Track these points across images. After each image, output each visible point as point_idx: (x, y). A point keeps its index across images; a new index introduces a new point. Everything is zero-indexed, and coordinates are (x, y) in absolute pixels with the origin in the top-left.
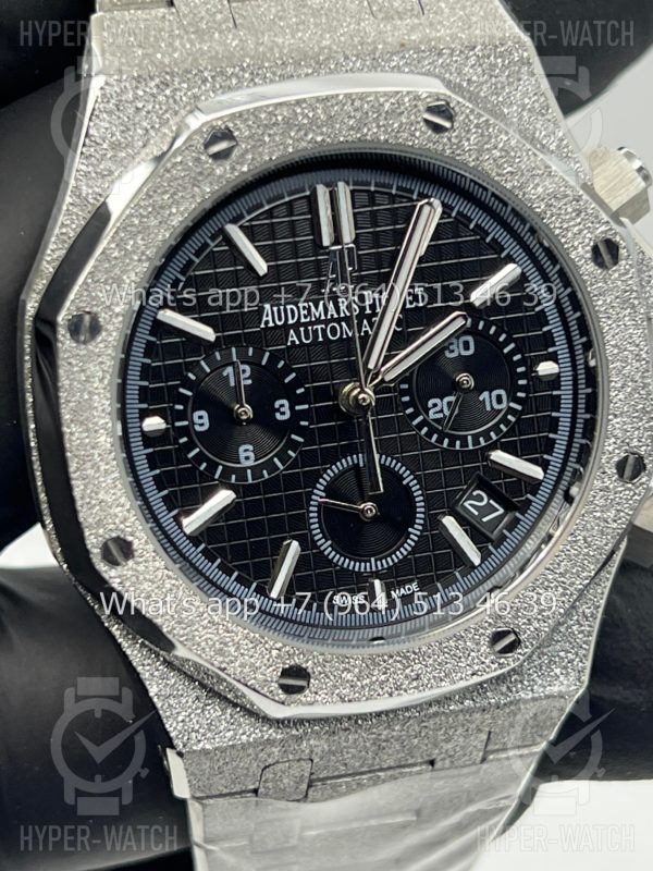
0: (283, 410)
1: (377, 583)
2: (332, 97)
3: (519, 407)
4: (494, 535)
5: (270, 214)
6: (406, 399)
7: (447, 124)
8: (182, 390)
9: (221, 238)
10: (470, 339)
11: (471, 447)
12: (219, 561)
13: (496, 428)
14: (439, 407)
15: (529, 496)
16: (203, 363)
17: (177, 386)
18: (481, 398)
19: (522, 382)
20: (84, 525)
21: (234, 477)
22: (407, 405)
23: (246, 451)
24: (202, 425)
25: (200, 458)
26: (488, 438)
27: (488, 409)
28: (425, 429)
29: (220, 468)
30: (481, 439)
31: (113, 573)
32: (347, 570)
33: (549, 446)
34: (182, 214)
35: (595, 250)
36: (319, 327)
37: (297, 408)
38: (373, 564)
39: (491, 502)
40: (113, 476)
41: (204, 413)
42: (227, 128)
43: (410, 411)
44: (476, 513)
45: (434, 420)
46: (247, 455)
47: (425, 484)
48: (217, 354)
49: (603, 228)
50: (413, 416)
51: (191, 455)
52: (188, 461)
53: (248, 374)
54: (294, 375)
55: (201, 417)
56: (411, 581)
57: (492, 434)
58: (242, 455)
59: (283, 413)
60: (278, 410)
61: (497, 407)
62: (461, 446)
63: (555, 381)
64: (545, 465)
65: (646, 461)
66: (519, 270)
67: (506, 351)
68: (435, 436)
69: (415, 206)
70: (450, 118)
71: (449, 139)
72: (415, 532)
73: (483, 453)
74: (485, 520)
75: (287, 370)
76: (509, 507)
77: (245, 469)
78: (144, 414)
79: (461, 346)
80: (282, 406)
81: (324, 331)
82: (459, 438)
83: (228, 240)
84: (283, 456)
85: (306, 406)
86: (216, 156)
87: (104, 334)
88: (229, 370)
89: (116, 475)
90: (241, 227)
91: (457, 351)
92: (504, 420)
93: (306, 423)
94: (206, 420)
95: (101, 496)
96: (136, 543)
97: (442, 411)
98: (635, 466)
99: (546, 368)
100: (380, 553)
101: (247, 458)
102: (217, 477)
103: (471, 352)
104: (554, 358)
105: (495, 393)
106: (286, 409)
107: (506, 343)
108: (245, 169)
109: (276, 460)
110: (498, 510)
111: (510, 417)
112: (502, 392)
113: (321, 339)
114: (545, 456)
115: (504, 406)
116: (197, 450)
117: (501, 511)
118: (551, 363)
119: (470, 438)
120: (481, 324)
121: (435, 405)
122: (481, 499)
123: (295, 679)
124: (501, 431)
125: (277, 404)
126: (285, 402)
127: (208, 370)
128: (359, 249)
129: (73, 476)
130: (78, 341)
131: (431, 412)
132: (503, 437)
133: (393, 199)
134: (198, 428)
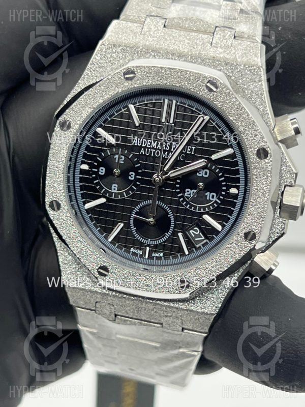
0: (132, 176)
1: (148, 249)
2: (174, 69)
3: (219, 202)
4: (198, 246)
5: (146, 105)
6: (178, 186)
7: (215, 90)
8: (98, 158)
9: (126, 109)
10: (208, 171)
11: (197, 211)
12: (94, 222)
13: (208, 207)
14: (190, 193)
15: (214, 236)
16: (108, 151)
17: (97, 156)
18: (206, 194)
19: (223, 193)
20: (46, 193)
21: (108, 194)
22: (178, 188)
23: (115, 186)
24: (102, 172)
25: (98, 184)
26: (204, 210)
27: (208, 199)
28: (182, 199)
29: (104, 189)
30: (202, 209)
31: (52, 212)
32: (139, 240)
33: (227, 220)
34: (110, 95)
35: (258, 151)
36: (153, 150)
37: (137, 177)
38: (149, 241)
39: (200, 234)
40: (60, 179)
41: (104, 169)
42: (134, 70)
43: (178, 190)
44: (194, 236)
45: (186, 197)
46: (114, 188)
47: (176, 218)
48: (114, 149)
49: (263, 144)
50: (179, 193)
51: (95, 182)
52: (93, 184)
53: (123, 159)
54: (139, 165)
55: (102, 170)
56: (160, 252)
57: (207, 209)
58: (113, 188)
59: (132, 177)
60: (130, 176)
61: (211, 199)
62: (194, 209)
63: (236, 196)
64: (223, 226)
65: (257, 236)
66: (233, 151)
67: (220, 180)
68: (185, 203)
69: (197, 117)
70: (217, 88)
71: (213, 95)
72: (168, 235)
73: (201, 214)
74: (196, 239)
75: (137, 162)
76: (206, 238)
77: (113, 193)
78: (83, 163)
79: (204, 173)
80: (132, 174)
81: (154, 152)
82: (194, 206)
83: (129, 110)
84: (127, 193)
85: (140, 177)
86: (127, 79)
87: (71, 129)
88: (117, 156)
89: (62, 179)
90: (135, 107)
91: (202, 174)
92: (212, 205)
93: (139, 183)
94: (104, 171)
95: (55, 185)
96: (62, 204)
97: (190, 194)
98: (252, 236)
99: (233, 191)
100: (153, 237)
101: (115, 189)
102: (102, 192)
103: (207, 176)
104: (238, 188)
105: (212, 194)
106: (133, 176)
107: (221, 177)
108: (136, 86)
109: (124, 193)
110: (202, 237)
111: (215, 204)
112: (215, 195)
113: (152, 155)
114: (224, 223)
115: (214, 200)
116: (98, 181)
117: (203, 238)
118: (236, 189)
119: (198, 207)
120: (214, 167)
121: (188, 191)
122: (197, 232)
123: (104, 270)
124: (210, 208)
125: (130, 173)
126: (134, 174)
127: (109, 154)
128: (175, 126)
129: (47, 175)
130: (62, 130)
131: (186, 194)
132: (210, 211)
133: (193, 112)
134: (100, 173)
